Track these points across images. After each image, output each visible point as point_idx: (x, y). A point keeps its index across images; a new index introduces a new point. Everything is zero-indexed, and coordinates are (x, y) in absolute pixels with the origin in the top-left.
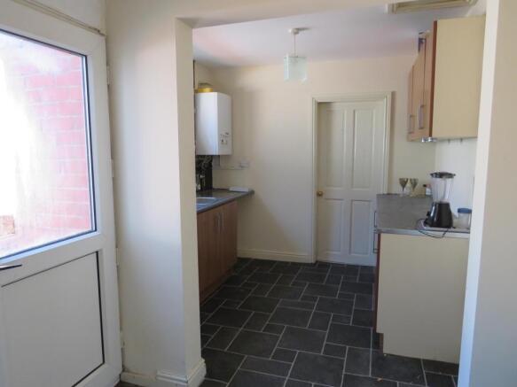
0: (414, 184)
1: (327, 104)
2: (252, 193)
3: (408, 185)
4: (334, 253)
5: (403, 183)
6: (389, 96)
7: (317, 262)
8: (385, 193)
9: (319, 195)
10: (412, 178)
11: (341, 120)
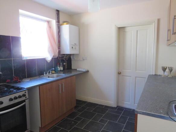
0: (171, 70)
1: (123, 28)
2: (88, 71)
3: (167, 70)
4: (126, 102)
5: (164, 69)
6: (156, 22)
7: (118, 106)
8: (154, 74)
9: (119, 73)
10: (170, 66)
11: (130, 36)
